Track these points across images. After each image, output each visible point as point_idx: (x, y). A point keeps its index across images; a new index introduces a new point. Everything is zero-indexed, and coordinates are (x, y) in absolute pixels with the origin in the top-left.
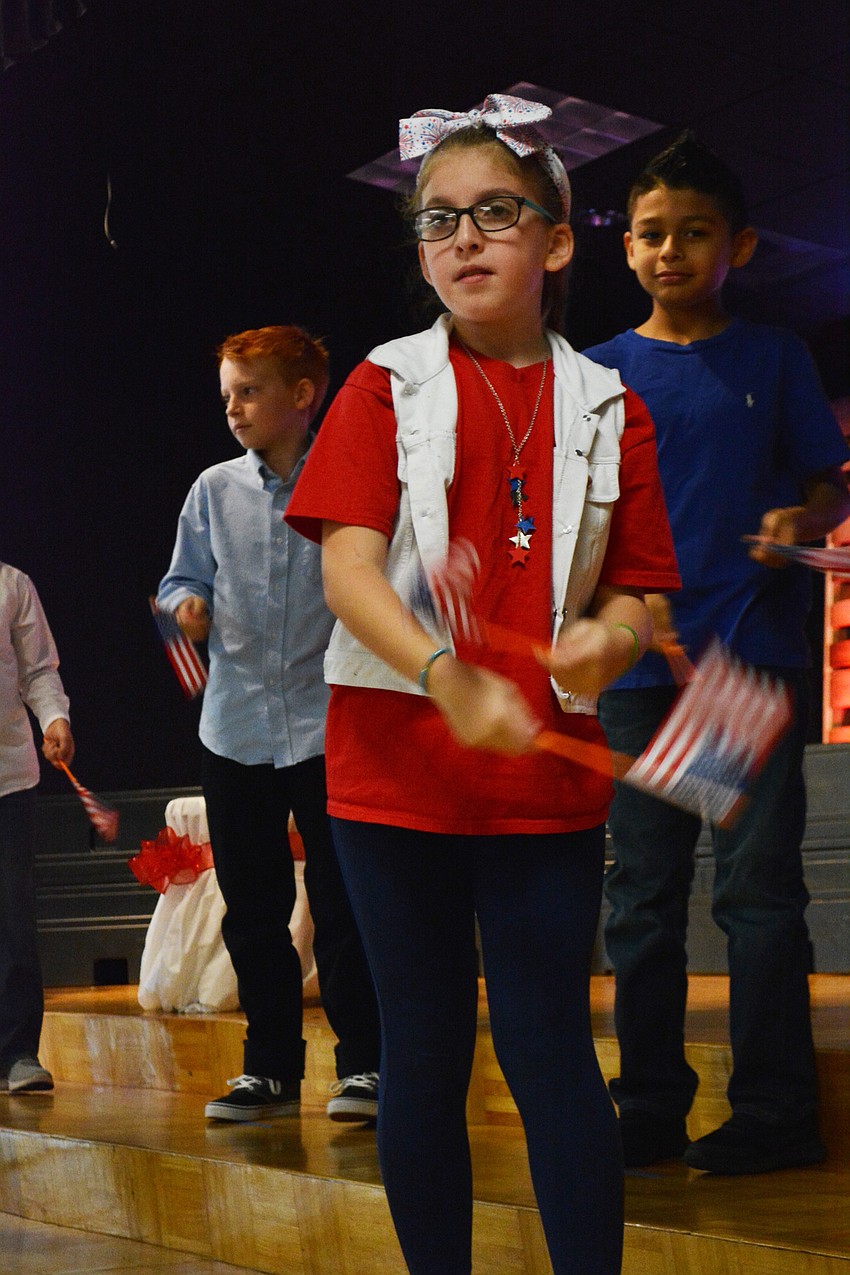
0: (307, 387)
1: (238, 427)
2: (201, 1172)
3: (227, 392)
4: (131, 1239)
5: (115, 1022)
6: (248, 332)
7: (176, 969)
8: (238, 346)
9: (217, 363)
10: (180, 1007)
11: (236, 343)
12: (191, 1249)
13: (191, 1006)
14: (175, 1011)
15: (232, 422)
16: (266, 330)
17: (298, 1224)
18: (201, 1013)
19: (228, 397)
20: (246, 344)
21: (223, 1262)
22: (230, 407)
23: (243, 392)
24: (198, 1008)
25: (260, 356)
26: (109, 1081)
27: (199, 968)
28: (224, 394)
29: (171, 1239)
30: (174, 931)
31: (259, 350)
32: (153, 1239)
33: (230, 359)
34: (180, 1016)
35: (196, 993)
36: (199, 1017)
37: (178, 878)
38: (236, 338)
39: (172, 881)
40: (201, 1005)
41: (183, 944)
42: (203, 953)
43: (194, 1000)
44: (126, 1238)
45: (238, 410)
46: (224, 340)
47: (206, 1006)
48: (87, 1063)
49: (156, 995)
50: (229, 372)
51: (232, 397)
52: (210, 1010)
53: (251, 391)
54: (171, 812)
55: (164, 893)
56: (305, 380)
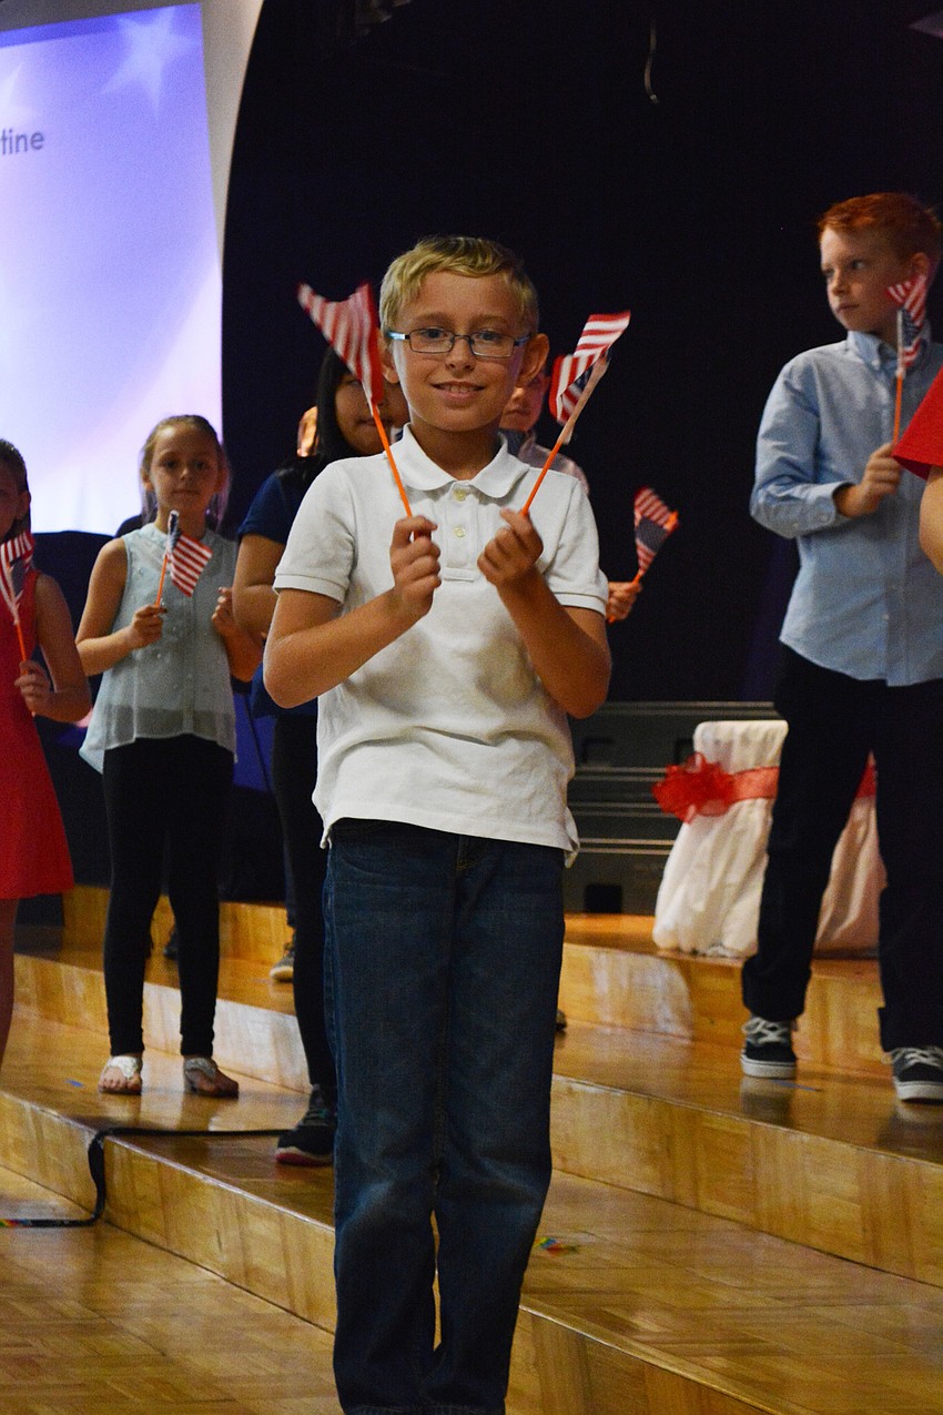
0: (921, 263)
1: (843, 307)
2: (749, 1135)
3: (828, 265)
4: (665, 1200)
5: (625, 959)
6: (854, 199)
7: (700, 907)
8: (846, 215)
9: (818, 233)
10: (701, 948)
11: (843, 211)
12: (734, 1216)
13: (715, 949)
14: (694, 953)
15: (834, 302)
16: (876, 197)
17: (859, 1201)
18: (724, 956)
19: (831, 271)
20: (856, 214)
21: (769, 1234)
22: (832, 285)
23: (850, 266)
24: (721, 951)
25: (871, 226)
26: (619, 1022)
27: (725, 905)
28: (824, 268)
29: (708, 1203)
30: (699, 866)
31: (869, 219)
32: (690, 1202)
33: (837, 230)
34: (700, 959)
35: (720, 935)
36: (721, 962)
37: (706, 808)
38: (843, 205)
39: (699, 810)
40: (724, 948)
41: (710, 879)
42: (730, 892)
43: (717, 943)
44: (658, 1197)
45: (843, 288)
46: (829, 208)
47: (732, 950)
48: (592, 1000)
49: (674, 933)
50: (831, 243)
51: (837, 272)
52: (734, 954)
53: (860, 265)
54: (702, 735)
55: (689, 822)
56: (918, 255)
